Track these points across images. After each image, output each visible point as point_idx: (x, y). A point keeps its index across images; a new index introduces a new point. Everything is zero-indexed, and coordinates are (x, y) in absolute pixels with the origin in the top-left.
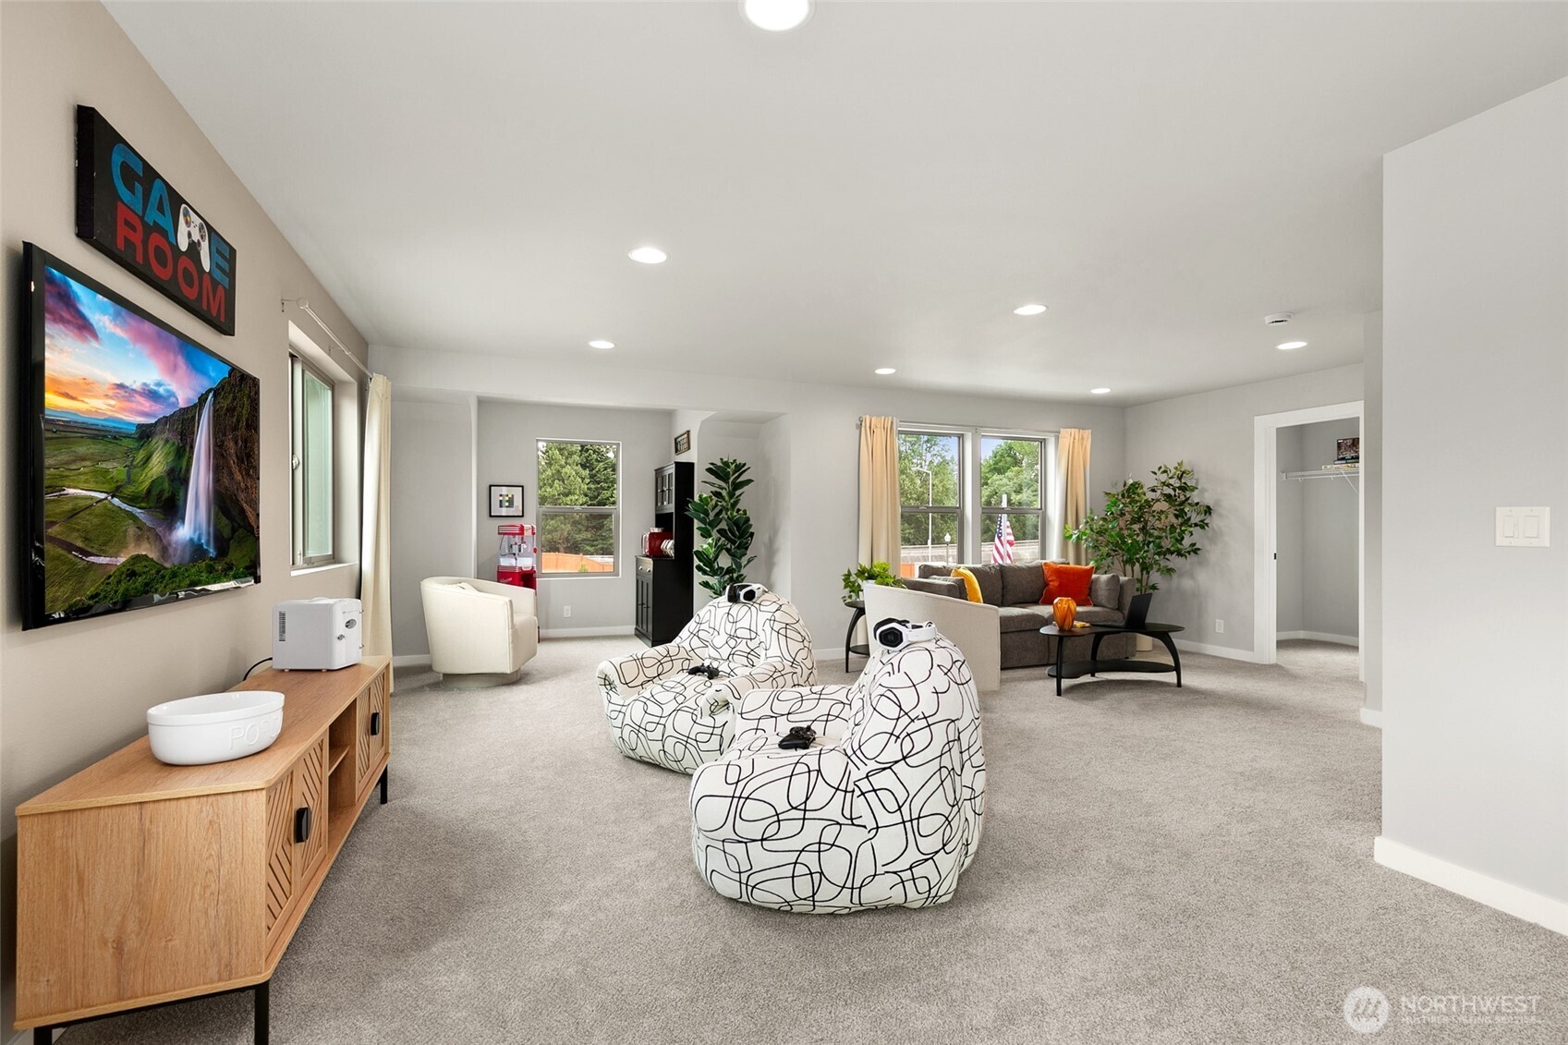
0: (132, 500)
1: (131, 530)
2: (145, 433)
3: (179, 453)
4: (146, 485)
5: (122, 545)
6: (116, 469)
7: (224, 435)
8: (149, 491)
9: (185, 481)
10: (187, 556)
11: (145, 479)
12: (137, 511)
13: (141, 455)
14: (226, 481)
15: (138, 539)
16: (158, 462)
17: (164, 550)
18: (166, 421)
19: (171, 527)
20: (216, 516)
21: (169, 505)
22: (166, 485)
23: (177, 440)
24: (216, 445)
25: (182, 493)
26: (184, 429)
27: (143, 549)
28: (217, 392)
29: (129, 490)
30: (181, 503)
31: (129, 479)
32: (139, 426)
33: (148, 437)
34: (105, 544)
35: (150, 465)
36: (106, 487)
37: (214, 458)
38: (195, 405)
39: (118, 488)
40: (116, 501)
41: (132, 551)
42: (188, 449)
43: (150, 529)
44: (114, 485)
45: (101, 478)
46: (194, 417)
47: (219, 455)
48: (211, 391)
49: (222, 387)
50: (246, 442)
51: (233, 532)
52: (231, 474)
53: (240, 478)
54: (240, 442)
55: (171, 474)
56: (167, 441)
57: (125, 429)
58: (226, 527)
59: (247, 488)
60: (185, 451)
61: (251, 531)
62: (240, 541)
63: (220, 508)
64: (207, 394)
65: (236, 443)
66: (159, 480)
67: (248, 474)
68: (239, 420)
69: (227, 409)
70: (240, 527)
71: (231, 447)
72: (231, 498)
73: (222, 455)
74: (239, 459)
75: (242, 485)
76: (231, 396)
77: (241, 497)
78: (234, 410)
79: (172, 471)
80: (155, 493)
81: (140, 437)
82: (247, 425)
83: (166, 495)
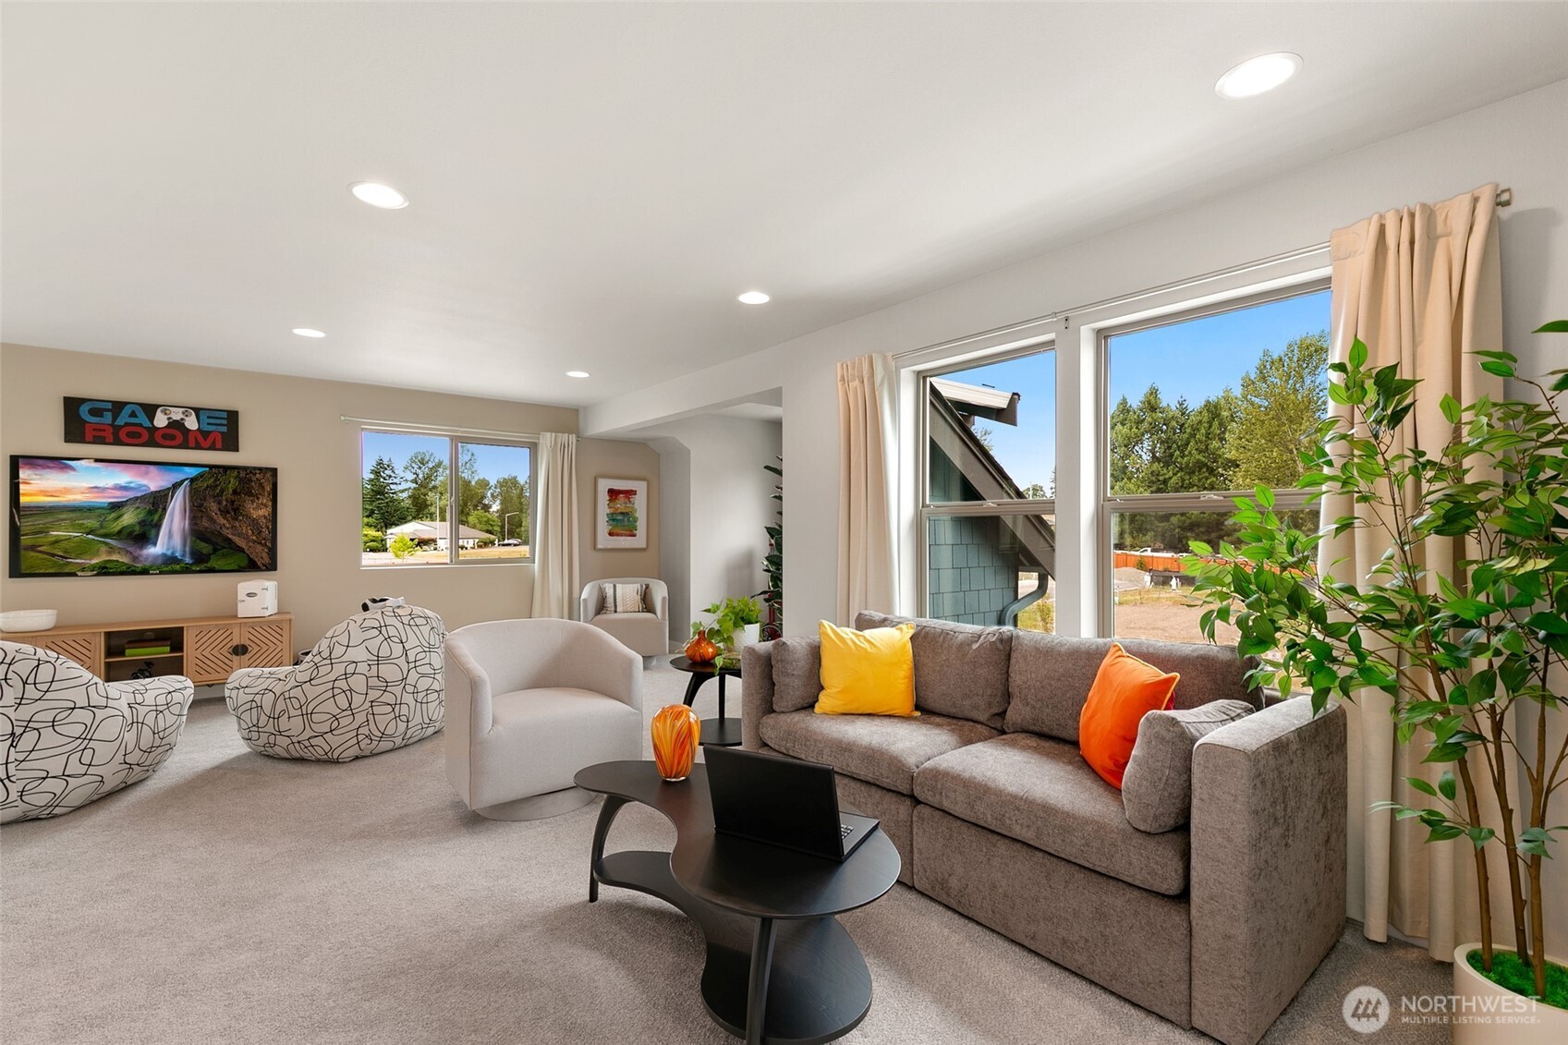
0: (105, 536)
1: (104, 548)
2: (116, 507)
3: (150, 513)
4: (118, 528)
5: (94, 556)
6: (91, 523)
7: (204, 500)
8: (120, 532)
9: (158, 526)
10: (158, 558)
11: (117, 526)
12: (107, 540)
13: (113, 515)
14: (206, 524)
15: (110, 553)
16: (129, 518)
17: (135, 559)
18: (137, 498)
19: (142, 547)
20: (193, 542)
21: (143, 535)
22: (137, 528)
23: (149, 507)
24: (192, 506)
25: (153, 532)
26: (158, 501)
27: (114, 557)
28: (192, 480)
29: (103, 531)
30: (153, 536)
31: (102, 527)
32: (110, 503)
33: (119, 507)
34: (81, 554)
35: (121, 519)
36: (83, 531)
37: (190, 513)
38: (169, 489)
39: (91, 531)
40: (90, 536)
41: (104, 557)
42: (160, 510)
43: (120, 548)
44: (88, 530)
45: (78, 527)
46: (166, 495)
47: (197, 509)
48: (187, 479)
49: (201, 476)
50: (233, 502)
51: (215, 550)
52: (212, 520)
53: (225, 522)
54: (224, 503)
55: (142, 523)
56: (138, 508)
57: (98, 505)
58: (205, 548)
59: (233, 527)
60: (157, 511)
61: (242, 550)
62: (224, 556)
63: (197, 538)
64: (182, 482)
65: (220, 503)
66: (132, 526)
67: (236, 519)
68: (222, 491)
69: (207, 487)
70: (224, 548)
71: (213, 506)
72: (212, 533)
73: (202, 511)
74: (224, 512)
75: (227, 525)
76: (212, 480)
77: (225, 532)
78: (217, 486)
79: (143, 521)
80: (125, 532)
81: (112, 508)
82: (235, 492)
83: (137, 533)
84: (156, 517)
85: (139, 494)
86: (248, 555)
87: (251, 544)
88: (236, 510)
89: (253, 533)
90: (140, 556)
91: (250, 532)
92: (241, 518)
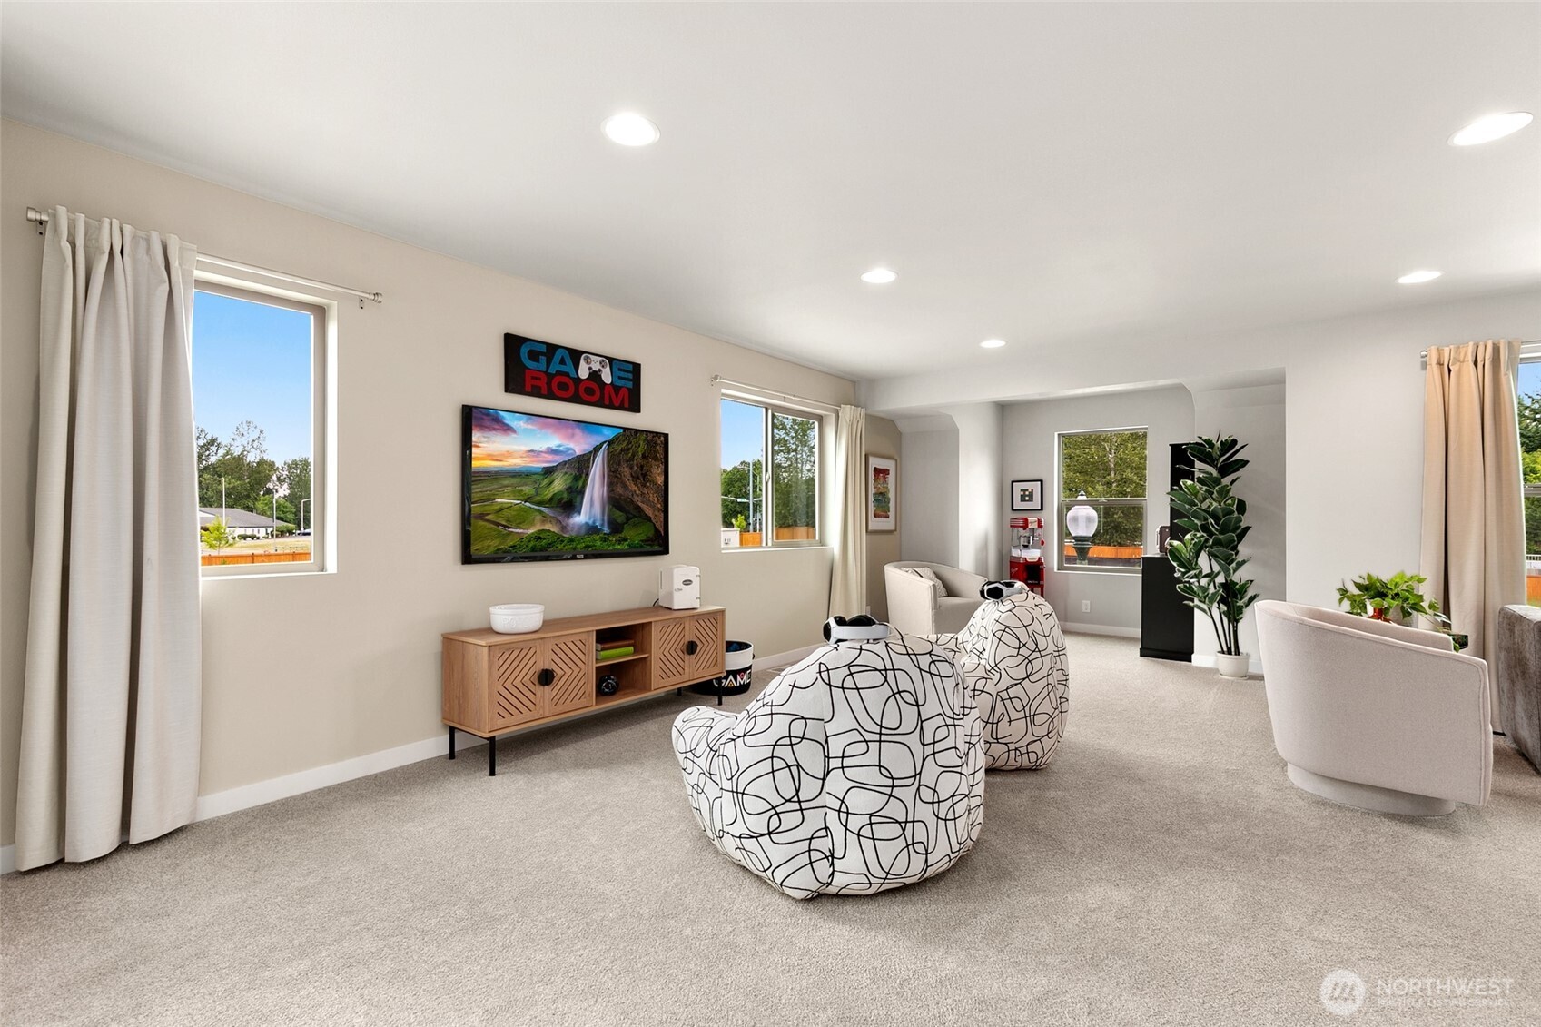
0: (539, 503)
1: (539, 517)
2: (548, 472)
3: (576, 479)
4: (550, 495)
5: (532, 524)
6: (528, 490)
7: (619, 464)
8: (551, 499)
9: (582, 493)
10: (583, 532)
11: (548, 493)
12: (541, 508)
13: (546, 481)
14: (620, 490)
15: (543, 522)
16: (559, 484)
17: (564, 528)
18: (565, 463)
19: (569, 516)
20: (610, 511)
21: (569, 504)
22: (565, 495)
23: (575, 472)
24: (610, 471)
25: (578, 499)
26: (580, 466)
27: (547, 527)
28: (610, 443)
29: (538, 498)
30: (578, 504)
31: (537, 494)
32: (544, 468)
33: (551, 473)
34: (520, 523)
35: (553, 486)
36: (521, 498)
38: (591, 452)
39: (528, 498)
40: (528, 504)
41: (539, 527)
42: (584, 475)
43: (552, 517)
44: (526, 497)
45: (518, 494)
46: (589, 459)
47: (613, 477)
48: (605, 442)
49: (616, 438)
50: (642, 466)
51: (628, 519)
52: (625, 487)
53: (636, 488)
54: (635, 468)
55: (569, 489)
56: (566, 473)
57: (534, 470)
58: (620, 517)
59: (643, 494)
60: (581, 477)
61: (649, 519)
62: (635, 525)
63: (614, 505)
64: (602, 444)
65: (631, 468)
66: (560, 493)
67: (644, 485)
68: (633, 455)
69: (622, 450)
70: (635, 516)
71: (626, 471)
72: (625, 500)
73: (617, 477)
74: (635, 478)
75: (638, 492)
76: (626, 442)
77: (636, 499)
78: (629, 449)
79: (570, 487)
80: (556, 499)
81: (545, 473)
82: (644, 457)
83: (565, 500)
84: (580, 484)
85: (567, 459)
86: (654, 525)
87: (657, 513)
88: (645, 475)
89: (658, 500)
90: (568, 525)
91: (656, 499)
92: (648, 484)
